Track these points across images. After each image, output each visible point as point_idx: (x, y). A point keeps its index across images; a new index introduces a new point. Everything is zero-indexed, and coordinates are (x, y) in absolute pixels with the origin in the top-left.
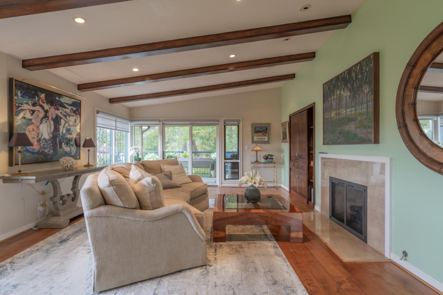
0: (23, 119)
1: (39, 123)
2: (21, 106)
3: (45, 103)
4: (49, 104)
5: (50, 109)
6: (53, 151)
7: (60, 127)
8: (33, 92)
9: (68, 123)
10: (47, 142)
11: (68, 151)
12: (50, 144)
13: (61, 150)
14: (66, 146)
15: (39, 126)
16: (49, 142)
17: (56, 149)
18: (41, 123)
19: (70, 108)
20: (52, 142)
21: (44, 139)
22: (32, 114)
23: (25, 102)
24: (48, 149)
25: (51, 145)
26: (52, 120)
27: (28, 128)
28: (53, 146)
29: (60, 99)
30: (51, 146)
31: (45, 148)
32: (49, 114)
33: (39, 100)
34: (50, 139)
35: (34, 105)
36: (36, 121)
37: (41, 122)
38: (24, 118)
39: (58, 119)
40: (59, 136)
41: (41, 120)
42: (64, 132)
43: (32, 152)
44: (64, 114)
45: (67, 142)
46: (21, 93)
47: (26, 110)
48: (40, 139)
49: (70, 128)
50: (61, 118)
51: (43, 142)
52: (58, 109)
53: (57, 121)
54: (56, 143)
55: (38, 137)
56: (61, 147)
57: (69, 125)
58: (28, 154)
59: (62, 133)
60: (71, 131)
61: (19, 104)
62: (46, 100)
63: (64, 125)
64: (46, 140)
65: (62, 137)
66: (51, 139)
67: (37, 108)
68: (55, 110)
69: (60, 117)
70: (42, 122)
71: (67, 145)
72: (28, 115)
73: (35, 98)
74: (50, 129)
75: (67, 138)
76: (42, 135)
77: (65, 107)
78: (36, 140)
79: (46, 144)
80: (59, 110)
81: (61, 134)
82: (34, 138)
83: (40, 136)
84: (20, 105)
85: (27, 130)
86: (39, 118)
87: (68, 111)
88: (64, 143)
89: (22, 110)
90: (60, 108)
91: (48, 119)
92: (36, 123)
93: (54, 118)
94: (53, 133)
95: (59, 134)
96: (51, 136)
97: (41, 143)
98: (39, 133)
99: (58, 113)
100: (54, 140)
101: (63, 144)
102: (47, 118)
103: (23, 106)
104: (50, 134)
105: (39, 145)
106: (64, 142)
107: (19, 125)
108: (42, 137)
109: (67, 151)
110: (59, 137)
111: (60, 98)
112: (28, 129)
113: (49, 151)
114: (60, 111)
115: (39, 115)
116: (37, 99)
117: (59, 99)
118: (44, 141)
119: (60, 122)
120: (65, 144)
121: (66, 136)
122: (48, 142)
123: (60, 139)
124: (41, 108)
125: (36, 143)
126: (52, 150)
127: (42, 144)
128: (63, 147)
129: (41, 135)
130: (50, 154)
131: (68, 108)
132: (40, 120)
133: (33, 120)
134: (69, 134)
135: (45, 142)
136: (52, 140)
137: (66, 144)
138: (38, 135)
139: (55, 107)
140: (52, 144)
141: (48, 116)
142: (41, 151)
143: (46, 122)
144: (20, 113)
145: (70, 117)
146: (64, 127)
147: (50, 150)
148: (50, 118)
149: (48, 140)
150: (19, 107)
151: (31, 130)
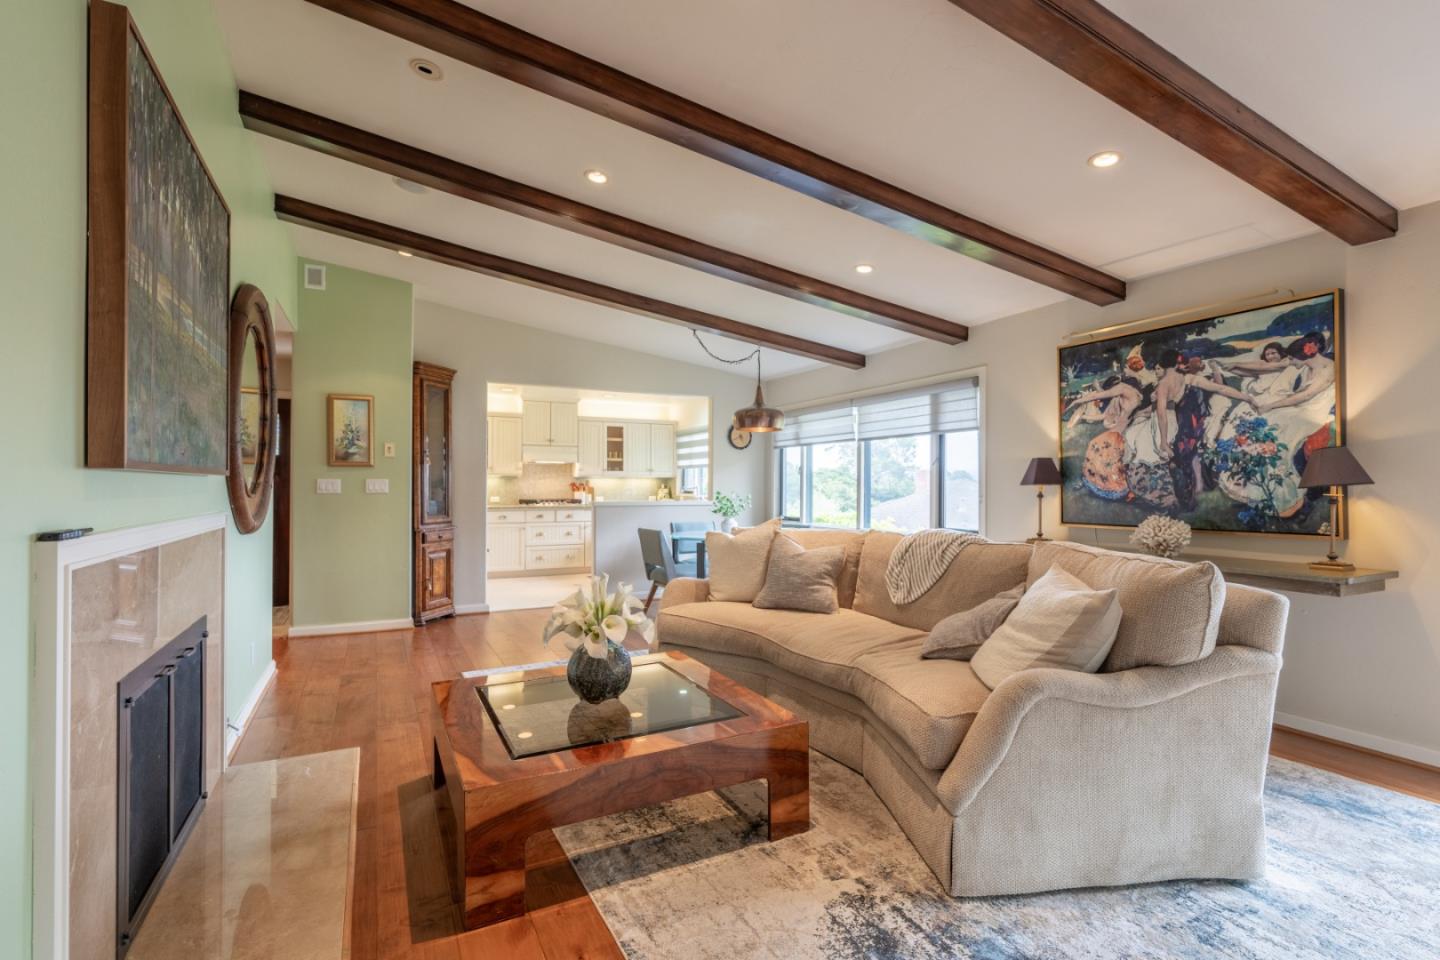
0: (1081, 427)
1: (1125, 425)
2: (1076, 399)
3: (1144, 369)
4: (1158, 366)
5: (1160, 378)
6: (1177, 495)
7: (1206, 422)
8: (1105, 355)
9: (1250, 402)
10: (1151, 474)
11: (1252, 501)
12: (1162, 477)
13: (1214, 495)
14: (1241, 482)
15: (1124, 432)
16: (1160, 472)
17: (1190, 492)
18: (1129, 425)
19: (1259, 346)
20: (1173, 473)
21: (1142, 465)
22: (1102, 410)
23: (1084, 386)
24: (1157, 493)
25: (1170, 479)
26: (1168, 407)
27: (1092, 442)
28: (1175, 484)
29: (1204, 336)
30: (1166, 483)
31: (1145, 489)
32: (1156, 393)
33: (1121, 369)
34: (1164, 462)
35: (1107, 385)
36: (1114, 422)
37: (1128, 421)
38: (1083, 421)
39: (1197, 399)
40: (1200, 451)
41: (1129, 418)
42: (1229, 433)
43: (1104, 499)
44: (1228, 374)
45: (1244, 469)
46: (1074, 371)
47: (1086, 403)
48: (1127, 466)
49: (1264, 416)
50: (1208, 394)
51: (1137, 474)
52: (1195, 370)
53: (1192, 407)
54: (1190, 475)
55: (1120, 460)
56: (1211, 483)
57: (1256, 408)
58: (1094, 502)
59: (1217, 440)
60: (1267, 428)
61: (1071, 394)
62: (1144, 360)
63: (1228, 414)
64: (1148, 468)
65: (1216, 453)
66: (1169, 463)
67: (1120, 388)
68: (1181, 375)
69: (1205, 391)
70: (1132, 421)
71: (1249, 479)
72: (1092, 413)
73: (1109, 366)
74: (1164, 436)
75: (1245, 454)
76: (1134, 456)
77: (1233, 352)
78: (1114, 469)
79: (1147, 479)
80: (1203, 368)
81: (1211, 445)
82: (1108, 464)
83: (1127, 459)
84: (1073, 397)
85: (1090, 447)
86: (1123, 413)
87: (1250, 360)
88: (1229, 473)
89: (1078, 406)
90: (1206, 362)
91: (1155, 408)
92: (1115, 427)
93: (1177, 400)
94: (1175, 446)
95: (1204, 446)
96: (1168, 453)
97: (1131, 476)
98: (1123, 451)
99: (1199, 380)
100: (1179, 467)
101: (1224, 476)
102: (1150, 408)
103: (1079, 396)
104: (1164, 450)
105: (1125, 482)
106: (1227, 470)
107: (1071, 440)
108: (1136, 461)
109: (1245, 501)
110: (1201, 455)
111: (1206, 332)
112: (1094, 446)
113: (1160, 497)
114: (1208, 371)
115: (1124, 406)
116: (1115, 369)
117: (1200, 337)
118: (1143, 470)
119: (1208, 406)
120: (1233, 475)
121: (1239, 449)
122: (1156, 473)
123: (1207, 462)
124: (1130, 387)
125: (1115, 477)
126: (1170, 493)
127: (1134, 479)
128: (1221, 486)
129: (1130, 456)
130: (1165, 505)
131: (1250, 350)
132: (1127, 416)
133: (1106, 423)
134: (1257, 440)
135: (1144, 473)
136: (1173, 465)
137: (1236, 477)
138: (1122, 456)
139: (1182, 367)
140: (1173, 477)
141: (1153, 400)
142: (1131, 496)
143: (1149, 418)
144: (1073, 413)
145: (1262, 377)
146: (1223, 422)
147: (1165, 493)
148: (1162, 403)
149: (1158, 467)
150: (1071, 400)
151: (1100, 445)
